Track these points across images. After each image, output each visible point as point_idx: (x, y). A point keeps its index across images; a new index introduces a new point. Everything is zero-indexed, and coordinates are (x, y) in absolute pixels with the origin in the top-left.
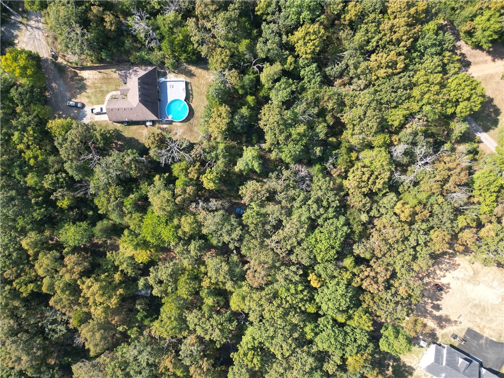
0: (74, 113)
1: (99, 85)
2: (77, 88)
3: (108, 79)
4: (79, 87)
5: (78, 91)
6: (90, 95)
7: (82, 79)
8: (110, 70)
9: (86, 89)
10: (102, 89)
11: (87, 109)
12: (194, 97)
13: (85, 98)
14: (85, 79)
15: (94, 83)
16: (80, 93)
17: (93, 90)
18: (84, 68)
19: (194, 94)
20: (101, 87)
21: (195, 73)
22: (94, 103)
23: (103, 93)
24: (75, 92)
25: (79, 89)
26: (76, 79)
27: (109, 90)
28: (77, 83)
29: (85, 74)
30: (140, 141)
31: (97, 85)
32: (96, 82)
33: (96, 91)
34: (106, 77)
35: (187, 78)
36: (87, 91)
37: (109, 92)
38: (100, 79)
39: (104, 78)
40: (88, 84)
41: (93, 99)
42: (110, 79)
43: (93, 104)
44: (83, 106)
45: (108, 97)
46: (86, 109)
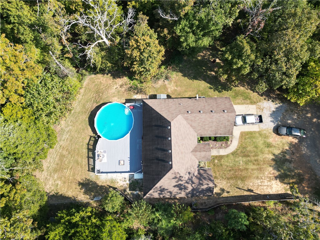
0: (293, 119)
1: (251, 166)
2: (290, 162)
3: (236, 178)
4: (287, 164)
5: (288, 157)
6: (266, 150)
7: (282, 178)
8: (232, 194)
9: (273, 160)
10: (244, 159)
11: (269, 124)
12: (85, 146)
13: (274, 143)
14: (276, 178)
15: (260, 169)
16: (284, 153)
17: (261, 157)
18: (281, 198)
19: (85, 151)
20: (246, 163)
21: (79, 188)
22: (257, 135)
23: (242, 152)
24: (293, 153)
25: (286, 160)
26: (293, 178)
27: (232, 157)
28: (290, 170)
29: (278, 188)
30: (180, 74)
31: (255, 167)
32: (256, 173)
33: (256, 155)
34: (239, 182)
35: (94, 180)
36: (272, 157)
37: (233, 154)
38: (250, 177)
39: (243, 179)
40: (271, 169)
41: (260, 142)
42: (231, 178)
43: (260, 133)
44: (277, 131)
45: (234, 145)
46: (272, 125)
